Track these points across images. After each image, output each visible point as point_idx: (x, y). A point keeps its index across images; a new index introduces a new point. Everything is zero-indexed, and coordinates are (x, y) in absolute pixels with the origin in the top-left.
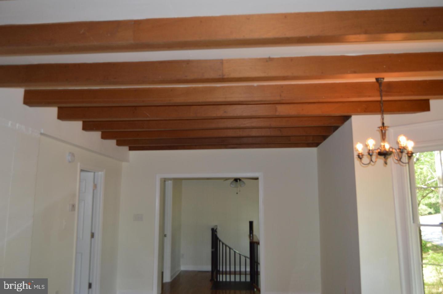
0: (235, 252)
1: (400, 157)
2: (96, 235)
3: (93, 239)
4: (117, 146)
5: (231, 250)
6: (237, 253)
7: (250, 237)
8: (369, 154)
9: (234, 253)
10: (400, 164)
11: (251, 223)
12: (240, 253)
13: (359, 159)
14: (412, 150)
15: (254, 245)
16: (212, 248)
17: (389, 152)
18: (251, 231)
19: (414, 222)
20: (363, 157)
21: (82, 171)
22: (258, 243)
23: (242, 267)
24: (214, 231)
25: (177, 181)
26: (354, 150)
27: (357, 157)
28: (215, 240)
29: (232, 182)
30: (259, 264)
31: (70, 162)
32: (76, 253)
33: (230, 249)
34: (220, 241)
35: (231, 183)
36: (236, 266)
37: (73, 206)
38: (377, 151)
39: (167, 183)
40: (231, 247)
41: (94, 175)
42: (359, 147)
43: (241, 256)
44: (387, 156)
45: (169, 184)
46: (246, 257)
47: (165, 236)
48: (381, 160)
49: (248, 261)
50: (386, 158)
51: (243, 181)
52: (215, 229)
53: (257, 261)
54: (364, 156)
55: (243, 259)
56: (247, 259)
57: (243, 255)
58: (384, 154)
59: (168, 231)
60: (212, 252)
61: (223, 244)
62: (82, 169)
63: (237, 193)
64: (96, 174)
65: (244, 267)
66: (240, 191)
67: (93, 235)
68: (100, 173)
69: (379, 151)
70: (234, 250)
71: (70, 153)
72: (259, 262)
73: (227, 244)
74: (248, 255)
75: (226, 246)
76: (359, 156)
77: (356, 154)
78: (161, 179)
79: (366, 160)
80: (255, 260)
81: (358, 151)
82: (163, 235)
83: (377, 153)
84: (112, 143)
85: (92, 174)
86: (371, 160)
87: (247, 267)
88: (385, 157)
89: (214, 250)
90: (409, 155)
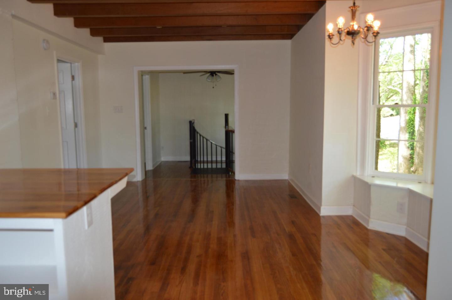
0: (212, 143)
1: (366, 35)
2: (79, 125)
3: (76, 129)
4: (91, 37)
5: (208, 142)
6: (214, 144)
7: (226, 127)
8: (338, 32)
9: (210, 143)
10: (366, 44)
11: (227, 116)
12: (216, 144)
13: (329, 39)
14: (378, 30)
15: (229, 134)
16: (191, 139)
17: (357, 32)
18: (227, 124)
19: (373, 104)
20: (332, 38)
21: (59, 61)
22: (233, 132)
23: (218, 157)
24: (191, 124)
25: (154, 74)
26: (326, 31)
27: (328, 37)
28: (193, 132)
29: (208, 76)
30: (234, 153)
31: (45, 49)
32: (63, 142)
33: (207, 140)
34: (197, 133)
35: (208, 78)
36: (213, 156)
37: (54, 94)
38: (346, 31)
39: (144, 77)
40: (208, 138)
41: (71, 66)
42: (330, 28)
43: (217, 146)
44: (355, 36)
45: (147, 78)
46: (221, 147)
47: (145, 128)
48: (349, 39)
49: (224, 151)
50: (354, 38)
51: (219, 76)
52: (193, 122)
53: (232, 151)
54: (334, 37)
55: (219, 149)
56: (223, 149)
57: (219, 146)
58: (352, 34)
59: (148, 125)
60: (191, 143)
61: (200, 135)
62: (59, 59)
63: (213, 87)
64: (73, 65)
65: (220, 156)
66: (216, 85)
67: (76, 126)
68: (76, 64)
69: (348, 30)
70: (211, 141)
71: (44, 40)
72: (234, 152)
73: (204, 136)
74: (224, 145)
75: (203, 137)
76: (329, 36)
77: (327, 34)
78: (139, 71)
79: (335, 39)
80: (231, 150)
81: (329, 32)
82: (143, 128)
83: (346, 33)
84: (86, 32)
85: (69, 65)
86: (340, 40)
87: (223, 157)
88: (352, 37)
89: (192, 141)
90: (375, 34)
